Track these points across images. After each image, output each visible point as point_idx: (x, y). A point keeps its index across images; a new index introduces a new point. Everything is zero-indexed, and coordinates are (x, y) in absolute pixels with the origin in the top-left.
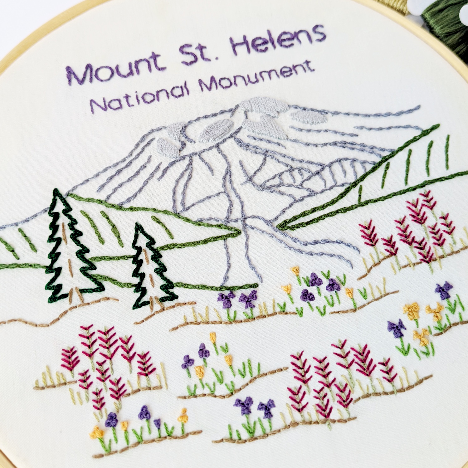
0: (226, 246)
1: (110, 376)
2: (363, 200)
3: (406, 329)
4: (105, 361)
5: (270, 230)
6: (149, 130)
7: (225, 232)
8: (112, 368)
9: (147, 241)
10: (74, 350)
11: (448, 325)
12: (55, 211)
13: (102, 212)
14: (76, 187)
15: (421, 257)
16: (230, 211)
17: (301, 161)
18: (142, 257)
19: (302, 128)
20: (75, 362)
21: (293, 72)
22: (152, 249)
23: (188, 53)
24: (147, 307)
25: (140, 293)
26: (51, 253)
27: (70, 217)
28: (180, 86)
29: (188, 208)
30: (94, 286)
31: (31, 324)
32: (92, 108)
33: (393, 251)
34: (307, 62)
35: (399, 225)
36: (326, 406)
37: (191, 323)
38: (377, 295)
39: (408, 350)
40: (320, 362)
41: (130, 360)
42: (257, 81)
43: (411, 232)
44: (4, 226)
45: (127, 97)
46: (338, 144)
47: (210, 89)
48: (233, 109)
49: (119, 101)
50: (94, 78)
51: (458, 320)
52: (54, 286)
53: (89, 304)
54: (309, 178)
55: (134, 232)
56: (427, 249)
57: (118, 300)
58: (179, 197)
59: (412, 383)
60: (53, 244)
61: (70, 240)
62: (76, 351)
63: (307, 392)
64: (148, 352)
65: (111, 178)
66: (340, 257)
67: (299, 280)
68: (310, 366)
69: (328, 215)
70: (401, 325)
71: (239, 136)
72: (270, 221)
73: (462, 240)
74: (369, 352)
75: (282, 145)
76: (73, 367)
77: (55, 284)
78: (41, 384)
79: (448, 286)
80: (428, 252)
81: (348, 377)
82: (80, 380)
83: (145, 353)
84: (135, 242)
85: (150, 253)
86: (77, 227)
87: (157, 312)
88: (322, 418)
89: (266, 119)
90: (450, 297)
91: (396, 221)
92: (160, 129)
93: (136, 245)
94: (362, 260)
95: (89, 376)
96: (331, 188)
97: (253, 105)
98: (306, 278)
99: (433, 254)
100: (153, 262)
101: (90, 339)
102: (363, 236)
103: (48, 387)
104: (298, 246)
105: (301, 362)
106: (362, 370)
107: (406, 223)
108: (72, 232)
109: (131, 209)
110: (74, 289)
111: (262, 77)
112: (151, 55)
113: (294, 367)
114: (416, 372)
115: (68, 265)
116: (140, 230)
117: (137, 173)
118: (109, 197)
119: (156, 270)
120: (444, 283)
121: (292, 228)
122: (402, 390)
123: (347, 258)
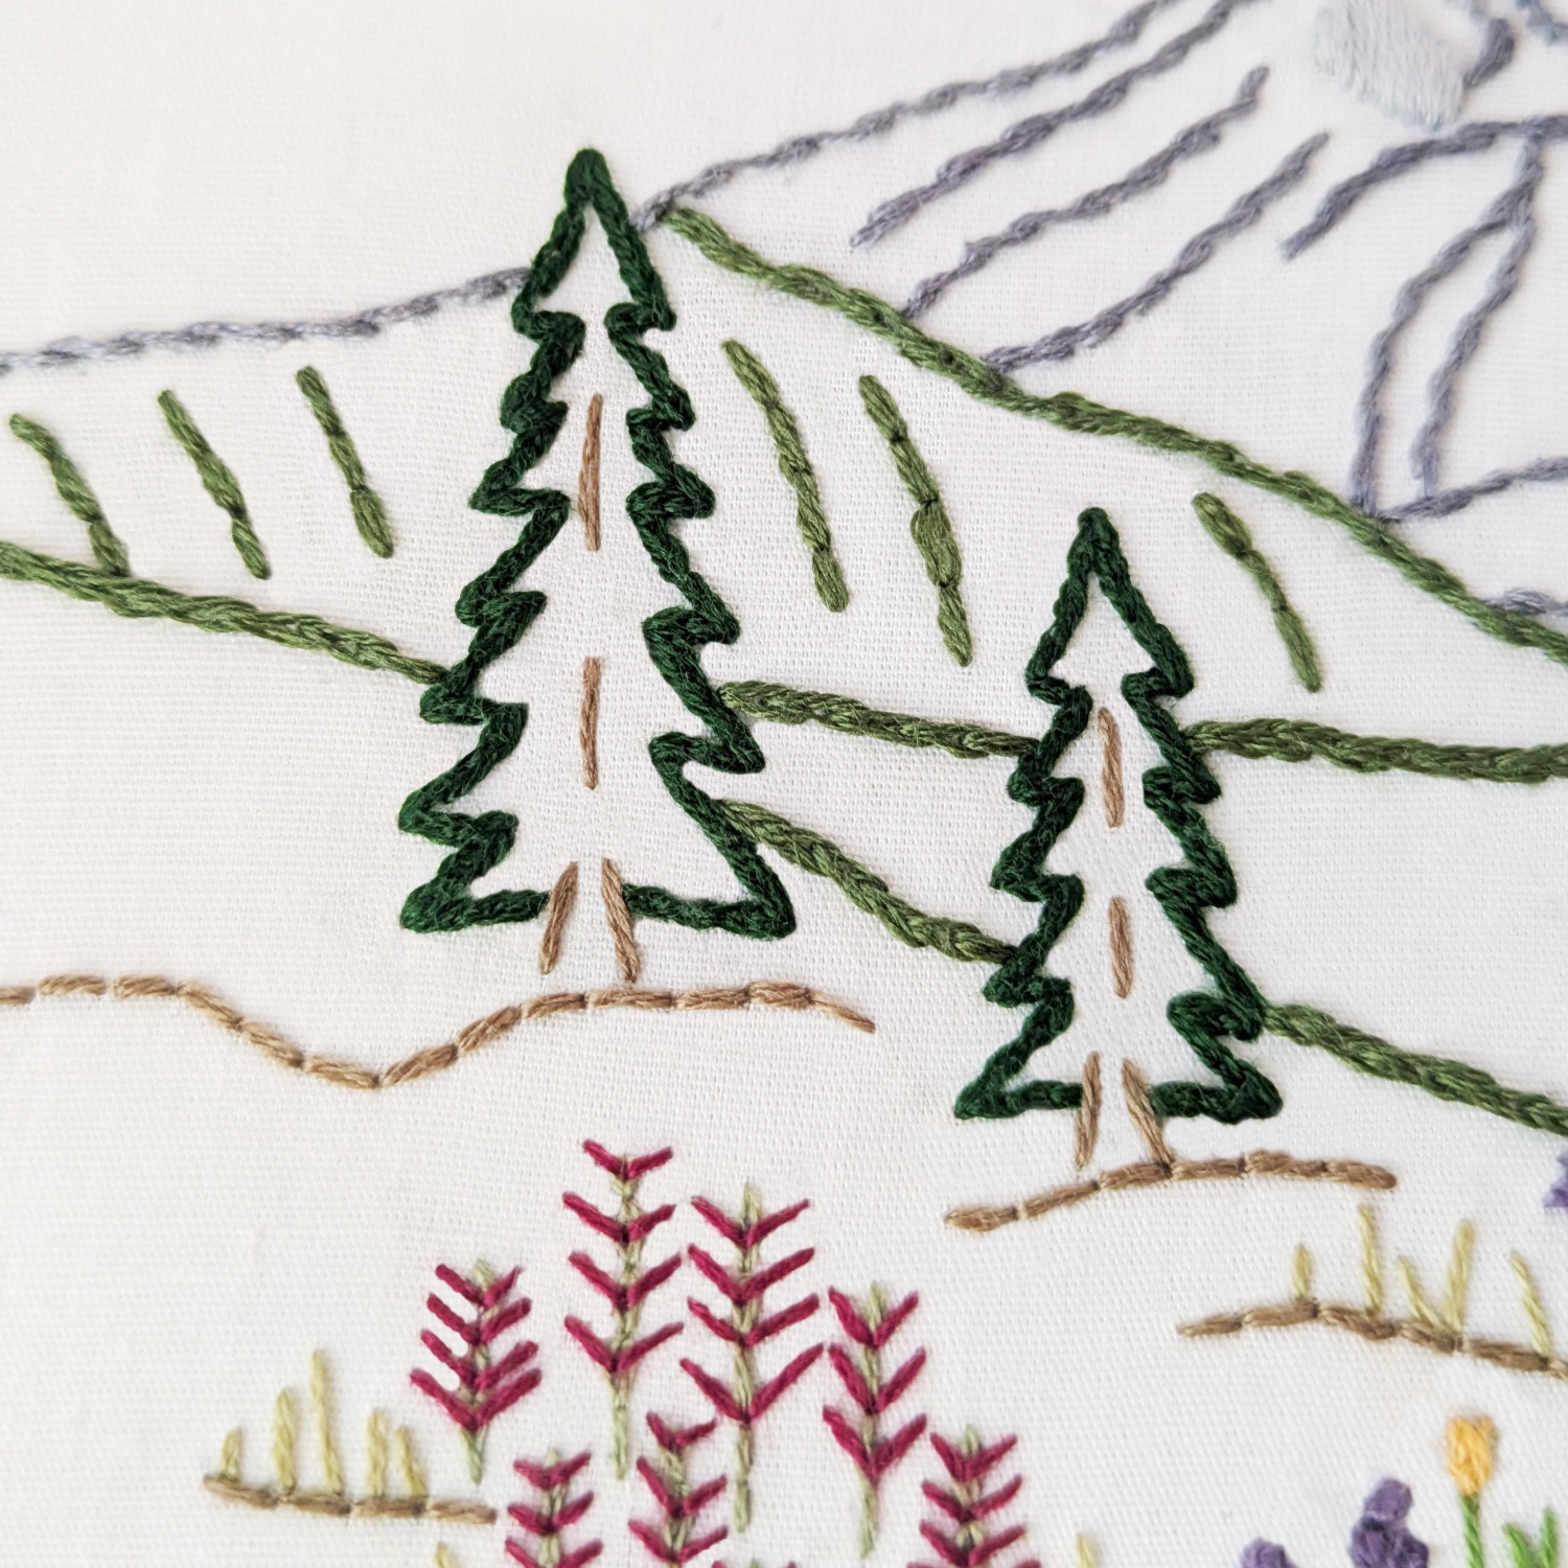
1: (720, 1535)
4: (704, 1431)
8: (743, 1484)
9: (1142, 661)
10: (513, 1298)
12: (557, 302)
13: (869, 385)
14: (720, 175)
18: (1081, 760)
20: (505, 1382)
22: (1161, 726)
24: (1050, 1127)
25: (1025, 1011)
26: (481, 583)
27: (651, 370)
29: (1459, 501)
30: (729, 888)
31: (266, 1039)
37: (1342, 1314)
41: (876, 1459)
44: (210, 331)
52: (460, 818)
53: (667, 1000)
55: (1059, 573)
57: (868, 1025)
58: (1409, 408)
60: (506, 531)
61: (622, 531)
62: (524, 1308)
64: (1008, 1445)
65: (971, 165)
76: (492, 1409)
77: (476, 803)
78: (261, 1468)
82: (515, 1511)
83: (989, 1442)
84: (1052, 648)
85: (1142, 753)
86: (686, 448)
87: (1122, 1179)
93: (1060, 669)
95: (584, 1504)
100: (1154, 817)
101: (634, 1245)
103: (305, 1503)
108: (644, 475)
109: (1072, 412)
110: (590, 887)
115: (576, 698)
116: (1099, 572)
117: (1153, 173)
118: (932, 292)
119: (1163, 884)
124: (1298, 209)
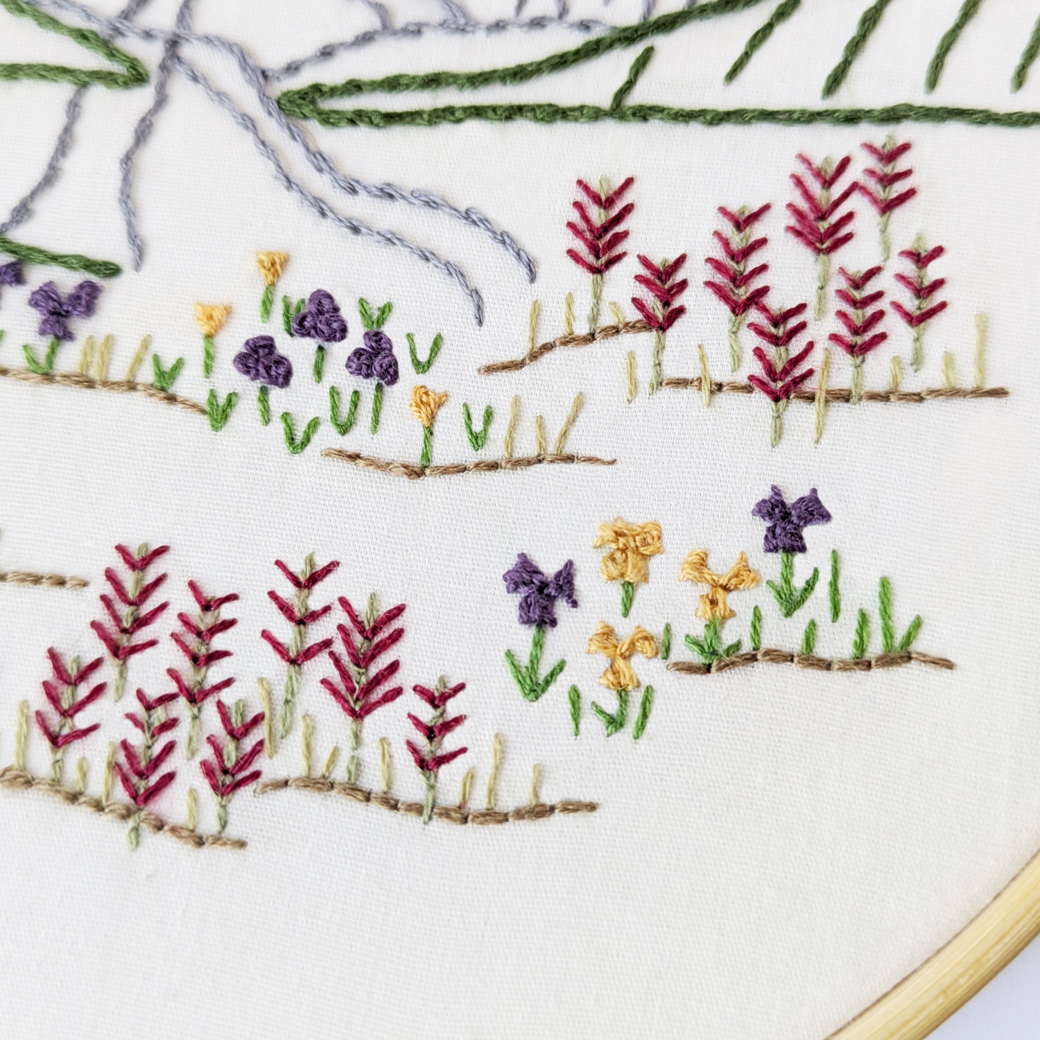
2: (636, 98)
3: (575, 604)
5: (249, 100)
7: (87, 59)
11: (747, 647)
15: (757, 369)
33: (660, 313)
35: (728, 229)
36: (156, 763)
38: (526, 448)
39: (547, 683)
40: (207, 606)
43: (763, 268)
51: (795, 644)
56: (796, 346)
59: (507, 803)
63: (110, 692)
66: (453, 270)
67: (267, 305)
68: (163, 607)
69: (478, 112)
70: (565, 582)
72: (263, 71)
73: (949, 361)
74: (397, 635)
79: (813, 510)
80: (795, 362)
81: (280, 693)
88: (121, 795)
90: (803, 549)
91: (723, 211)
94: (529, 308)
96: (536, 25)
98: (294, 298)
99: (810, 373)
102: (571, 226)
104: (321, 185)
105: (138, 582)
106: (342, 687)
107: (757, 231)
113: (109, 590)
114: (540, 773)
120: (806, 493)
121: (328, 119)
122: (461, 815)
123: (477, 281)
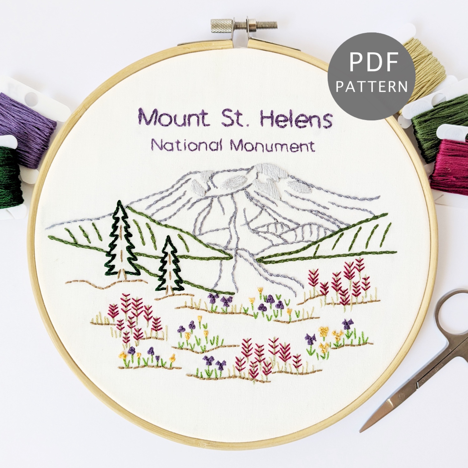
0: (221, 264)
1: (135, 326)
2: (317, 255)
3: (316, 341)
4: (133, 317)
5: (251, 260)
6: (188, 172)
7: (223, 255)
8: (137, 322)
9: (172, 250)
10: (116, 307)
11: (342, 345)
12: (116, 216)
13: (147, 224)
14: (133, 203)
15: (341, 301)
16: (229, 242)
17: (285, 218)
18: (167, 259)
19: (292, 194)
20: (116, 314)
21: (299, 149)
22: (174, 256)
23: (228, 117)
24: (164, 291)
25: (162, 281)
26: (111, 243)
27: (126, 222)
28: (216, 142)
29: (203, 234)
30: (135, 271)
31: (93, 285)
32: (152, 146)
33: (324, 292)
34: (312, 144)
35: (334, 277)
36: (255, 372)
37: (189, 307)
38: (306, 317)
39: (313, 353)
40: (259, 347)
41: (148, 320)
42: (272, 151)
43: (341, 283)
44: (83, 220)
45: (178, 142)
46: (314, 212)
47: (237, 149)
48: (249, 169)
49: (172, 144)
50: (158, 123)
51: (350, 343)
52: (110, 266)
53: (129, 281)
54: (286, 232)
55: (165, 242)
56: (347, 296)
57: (147, 283)
58: (198, 225)
59: (309, 371)
60: (113, 238)
61: (123, 238)
62: (117, 308)
63: (246, 362)
64: (160, 318)
65: (157, 202)
66: (290, 288)
67: (261, 297)
68: (252, 348)
69: (291, 260)
70: (314, 338)
71: (248, 190)
72: (253, 255)
73: (371, 296)
74: (289, 348)
75: (275, 204)
76: (115, 316)
77: (111, 264)
78: (95, 321)
79: (351, 322)
80: (347, 299)
81: (273, 359)
82: (117, 324)
83: (158, 318)
84: (164, 249)
85: (173, 258)
86: (129, 230)
87: (170, 296)
88: (251, 377)
89: (269, 182)
90: (350, 329)
91: (333, 273)
92: (196, 173)
93: (165, 251)
94: (303, 293)
95: (123, 323)
96: (299, 242)
97: (263, 170)
98: (265, 296)
99: (349, 300)
100: (173, 264)
101: (127, 302)
102: (309, 279)
103: (99, 324)
104: (266, 275)
105: (248, 345)
106: (282, 357)
107: (339, 277)
108: (126, 233)
109: (166, 226)
110: (122, 270)
111: (276, 147)
112: (201, 112)
113: (243, 346)
114: (313, 366)
115: (120, 254)
116: (169, 241)
117: (174, 202)
118: (153, 214)
119: (174, 270)
120: (350, 319)
121: (266, 263)
122: (302, 374)
123: (294, 289)
124: (189, 205)
